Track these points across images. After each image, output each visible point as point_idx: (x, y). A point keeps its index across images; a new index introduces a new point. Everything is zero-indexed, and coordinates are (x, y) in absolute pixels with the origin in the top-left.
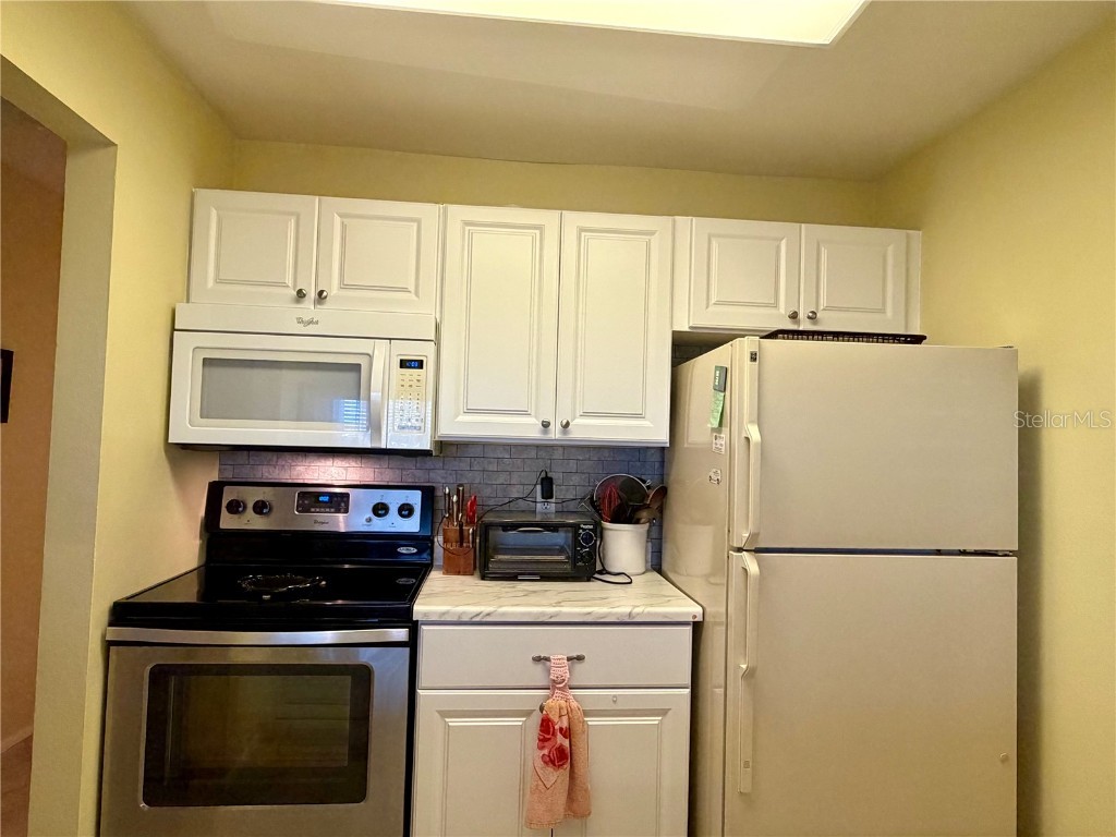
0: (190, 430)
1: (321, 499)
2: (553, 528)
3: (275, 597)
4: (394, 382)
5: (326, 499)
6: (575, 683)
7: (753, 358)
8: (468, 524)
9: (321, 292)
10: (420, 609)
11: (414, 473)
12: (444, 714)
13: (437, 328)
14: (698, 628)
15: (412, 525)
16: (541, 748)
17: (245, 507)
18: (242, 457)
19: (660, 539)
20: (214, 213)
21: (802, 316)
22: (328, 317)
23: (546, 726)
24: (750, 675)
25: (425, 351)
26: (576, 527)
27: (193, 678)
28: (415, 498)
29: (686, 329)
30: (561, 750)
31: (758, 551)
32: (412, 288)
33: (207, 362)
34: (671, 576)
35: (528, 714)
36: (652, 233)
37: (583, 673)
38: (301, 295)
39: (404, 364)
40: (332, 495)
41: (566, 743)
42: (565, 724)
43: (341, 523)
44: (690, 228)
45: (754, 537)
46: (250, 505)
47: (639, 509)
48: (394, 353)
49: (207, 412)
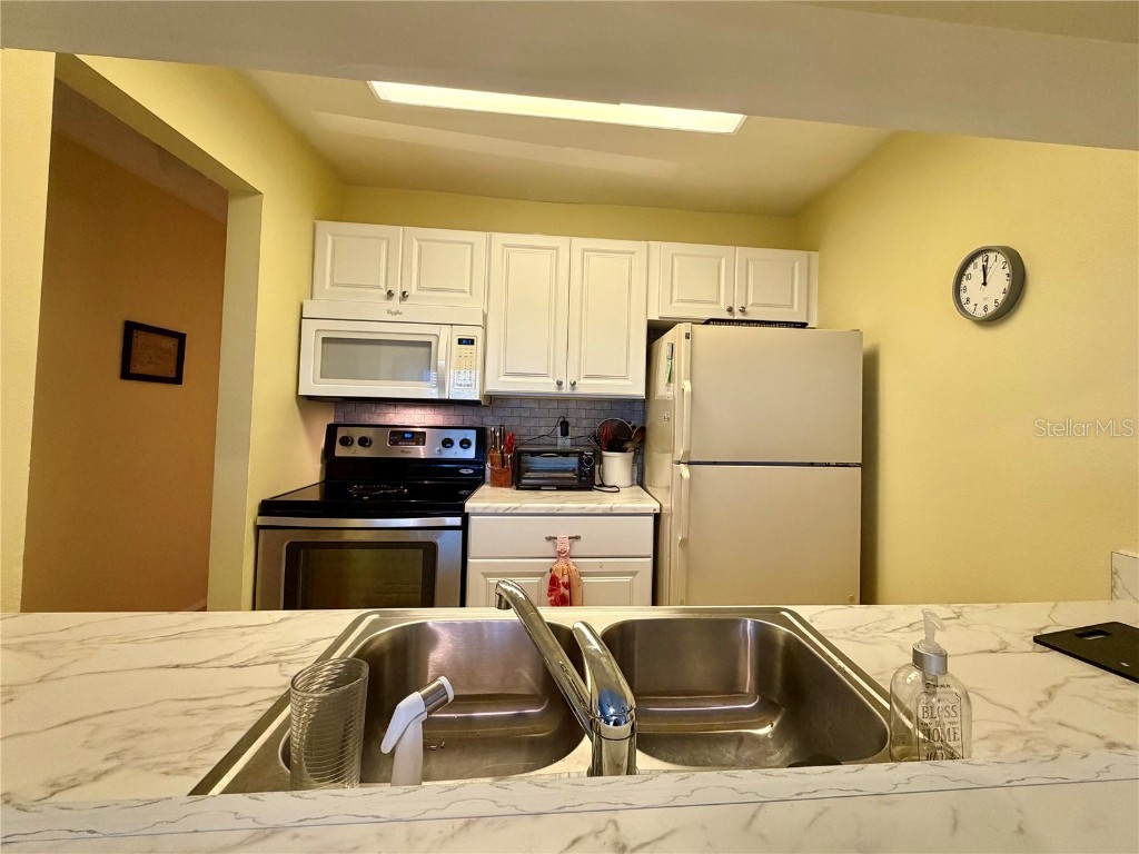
0: (312, 386)
1: (406, 435)
2: (566, 454)
3: (372, 498)
4: (454, 355)
5: (409, 436)
6: (572, 554)
7: (687, 336)
8: (507, 452)
9: (404, 293)
10: (469, 505)
11: (472, 418)
12: (486, 575)
13: (485, 317)
14: (657, 518)
15: (470, 453)
16: (550, 596)
17: (353, 441)
18: (350, 407)
19: (642, 464)
20: (330, 239)
21: (736, 310)
22: (408, 310)
23: (554, 581)
24: (684, 543)
25: (475, 333)
26: (581, 454)
27: (317, 551)
28: (472, 435)
29: (657, 318)
30: (563, 596)
31: (690, 463)
32: (468, 291)
33: (325, 340)
34: (649, 488)
35: (542, 574)
36: (633, 253)
37: (578, 548)
38: (390, 294)
39: (461, 342)
40: (413, 433)
41: (567, 592)
42: (566, 579)
43: (421, 452)
44: (661, 250)
45: (687, 453)
46: (356, 440)
47: (624, 442)
48: (455, 333)
49: (325, 374)
